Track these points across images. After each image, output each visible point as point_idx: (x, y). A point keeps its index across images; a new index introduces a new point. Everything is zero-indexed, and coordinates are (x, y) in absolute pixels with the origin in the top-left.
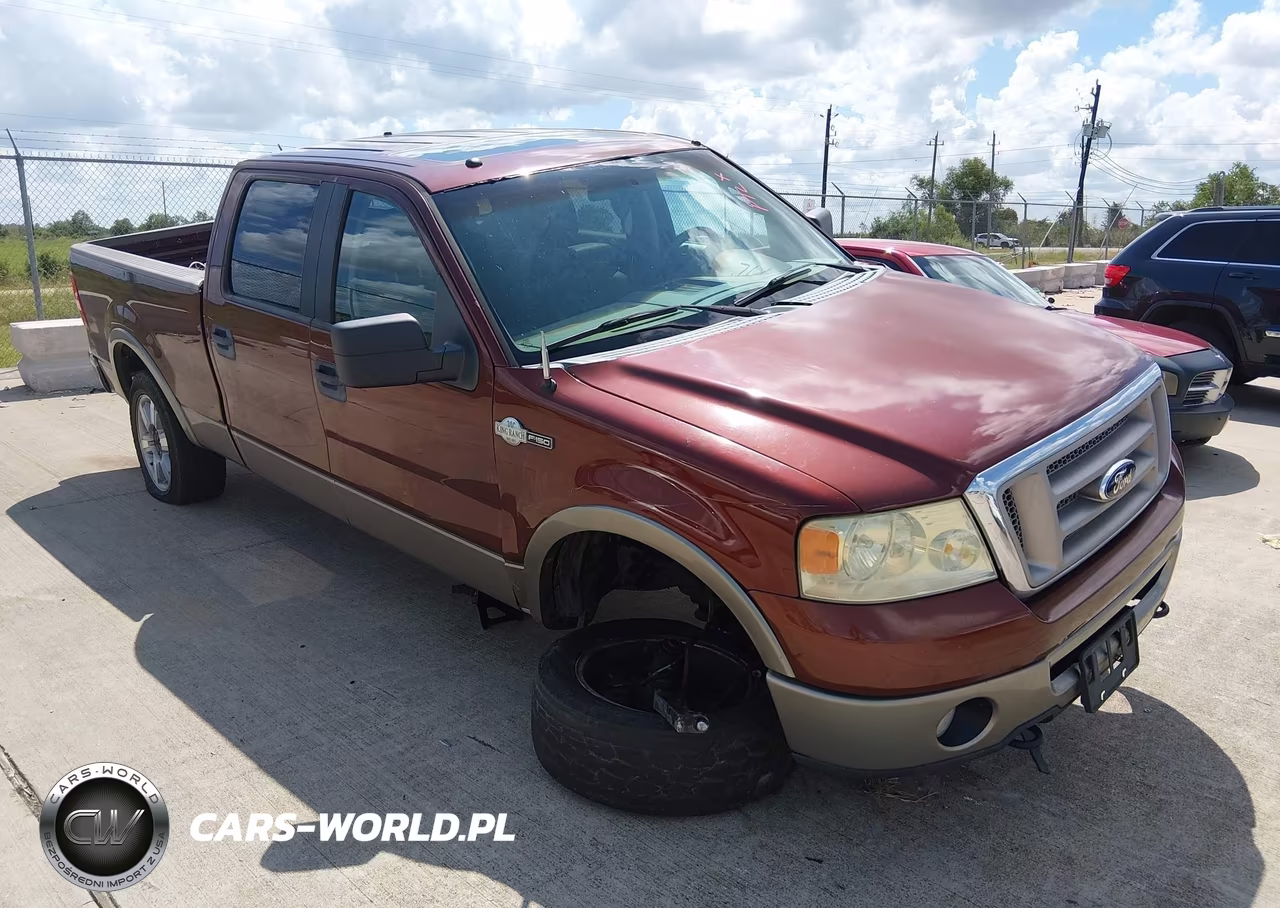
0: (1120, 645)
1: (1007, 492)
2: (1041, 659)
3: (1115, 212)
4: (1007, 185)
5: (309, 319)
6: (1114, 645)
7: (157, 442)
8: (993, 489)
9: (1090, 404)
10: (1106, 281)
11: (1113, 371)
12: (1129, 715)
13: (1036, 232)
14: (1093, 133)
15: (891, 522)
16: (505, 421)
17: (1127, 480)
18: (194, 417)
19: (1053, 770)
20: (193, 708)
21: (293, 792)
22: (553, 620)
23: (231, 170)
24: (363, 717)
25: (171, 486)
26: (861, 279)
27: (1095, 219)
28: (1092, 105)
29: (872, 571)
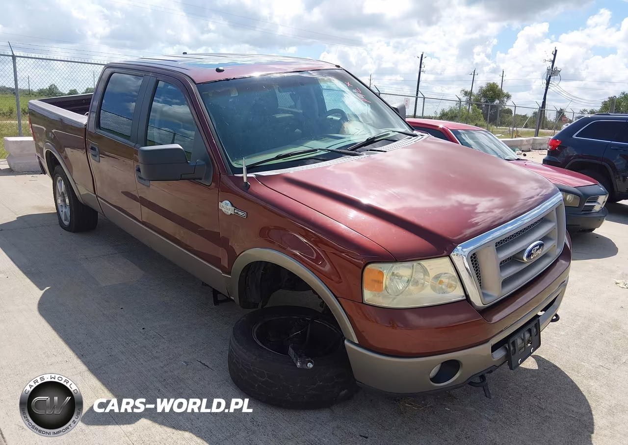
0: (531, 336)
1: (474, 254)
2: (486, 341)
3: (561, 113)
4: (508, 97)
5: (134, 144)
6: (527, 335)
7: (64, 201)
8: (466, 253)
9: (526, 210)
10: (550, 147)
11: (540, 195)
12: (536, 370)
13: (522, 120)
14: (552, 73)
15: (413, 266)
16: (224, 202)
17: (539, 252)
18: (82, 190)
19: (493, 397)
20: (61, 337)
21: (104, 384)
22: (245, 303)
23: (103, 66)
24: (145, 347)
25: (70, 223)
26: (415, 140)
27: (551, 116)
28: (552, 59)
29: (401, 292)
